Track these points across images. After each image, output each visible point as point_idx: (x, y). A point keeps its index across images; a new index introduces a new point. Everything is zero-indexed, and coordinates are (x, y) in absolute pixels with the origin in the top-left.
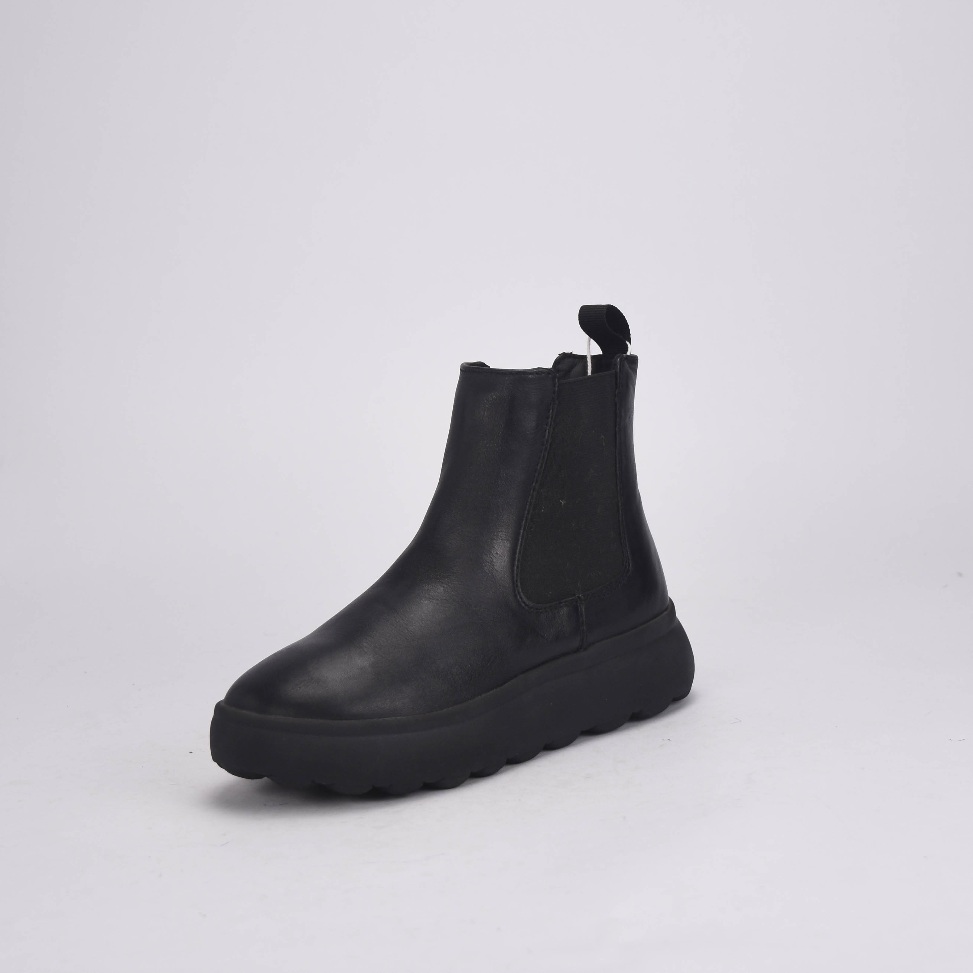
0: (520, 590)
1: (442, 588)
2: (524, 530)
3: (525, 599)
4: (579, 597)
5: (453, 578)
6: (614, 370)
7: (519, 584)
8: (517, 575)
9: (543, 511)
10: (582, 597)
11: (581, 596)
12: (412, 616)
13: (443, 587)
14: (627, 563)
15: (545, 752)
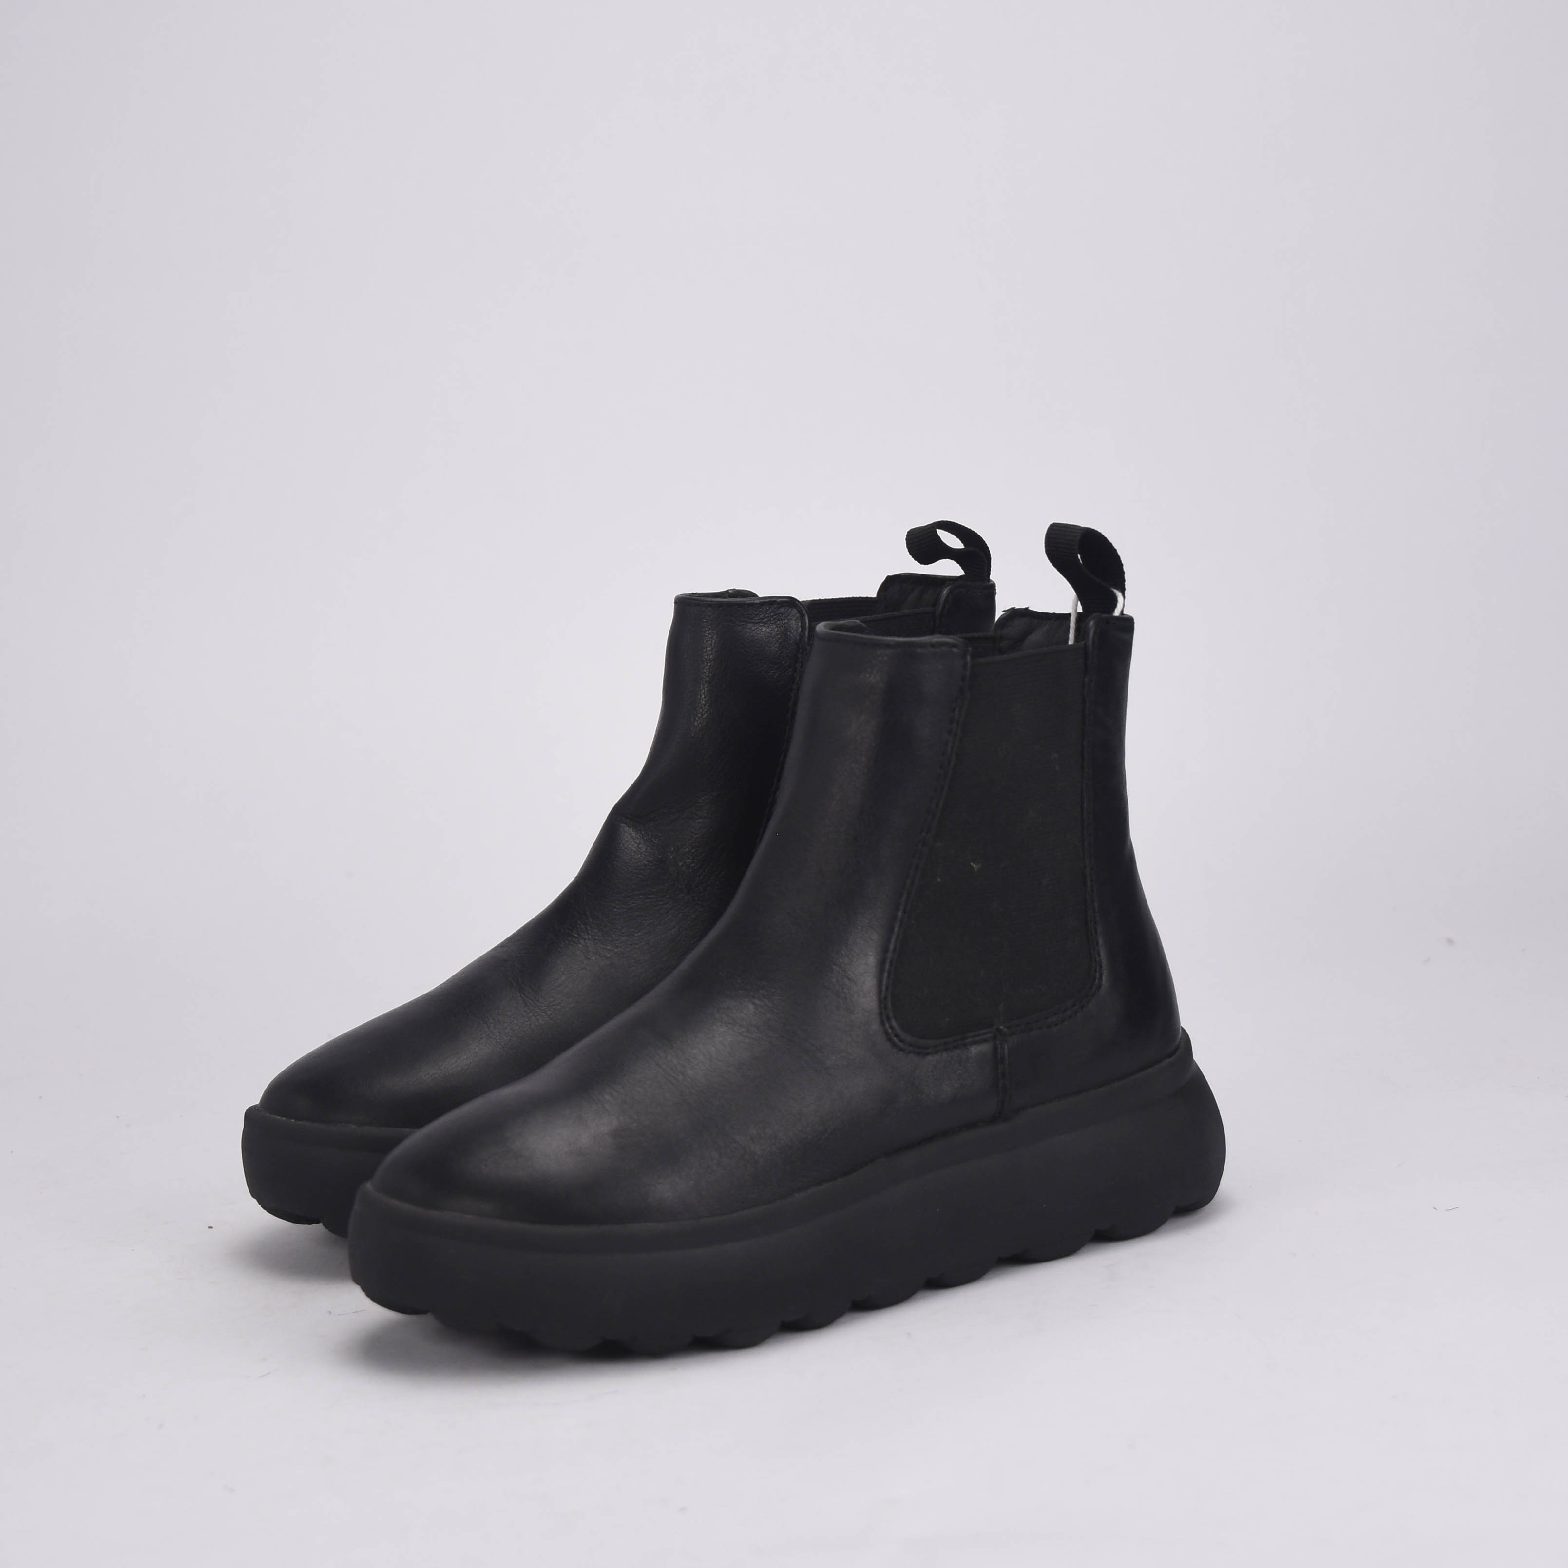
0: (891, 1015)
1: (751, 1007)
2: (904, 912)
3: (899, 1031)
4: (999, 1030)
5: (773, 990)
6: (1083, 642)
7: (889, 1005)
8: (887, 988)
9: (939, 880)
10: (1005, 1029)
11: (1002, 1027)
12: (695, 1051)
13: (754, 1004)
14: (1098, 974)
15: (928, 1293)
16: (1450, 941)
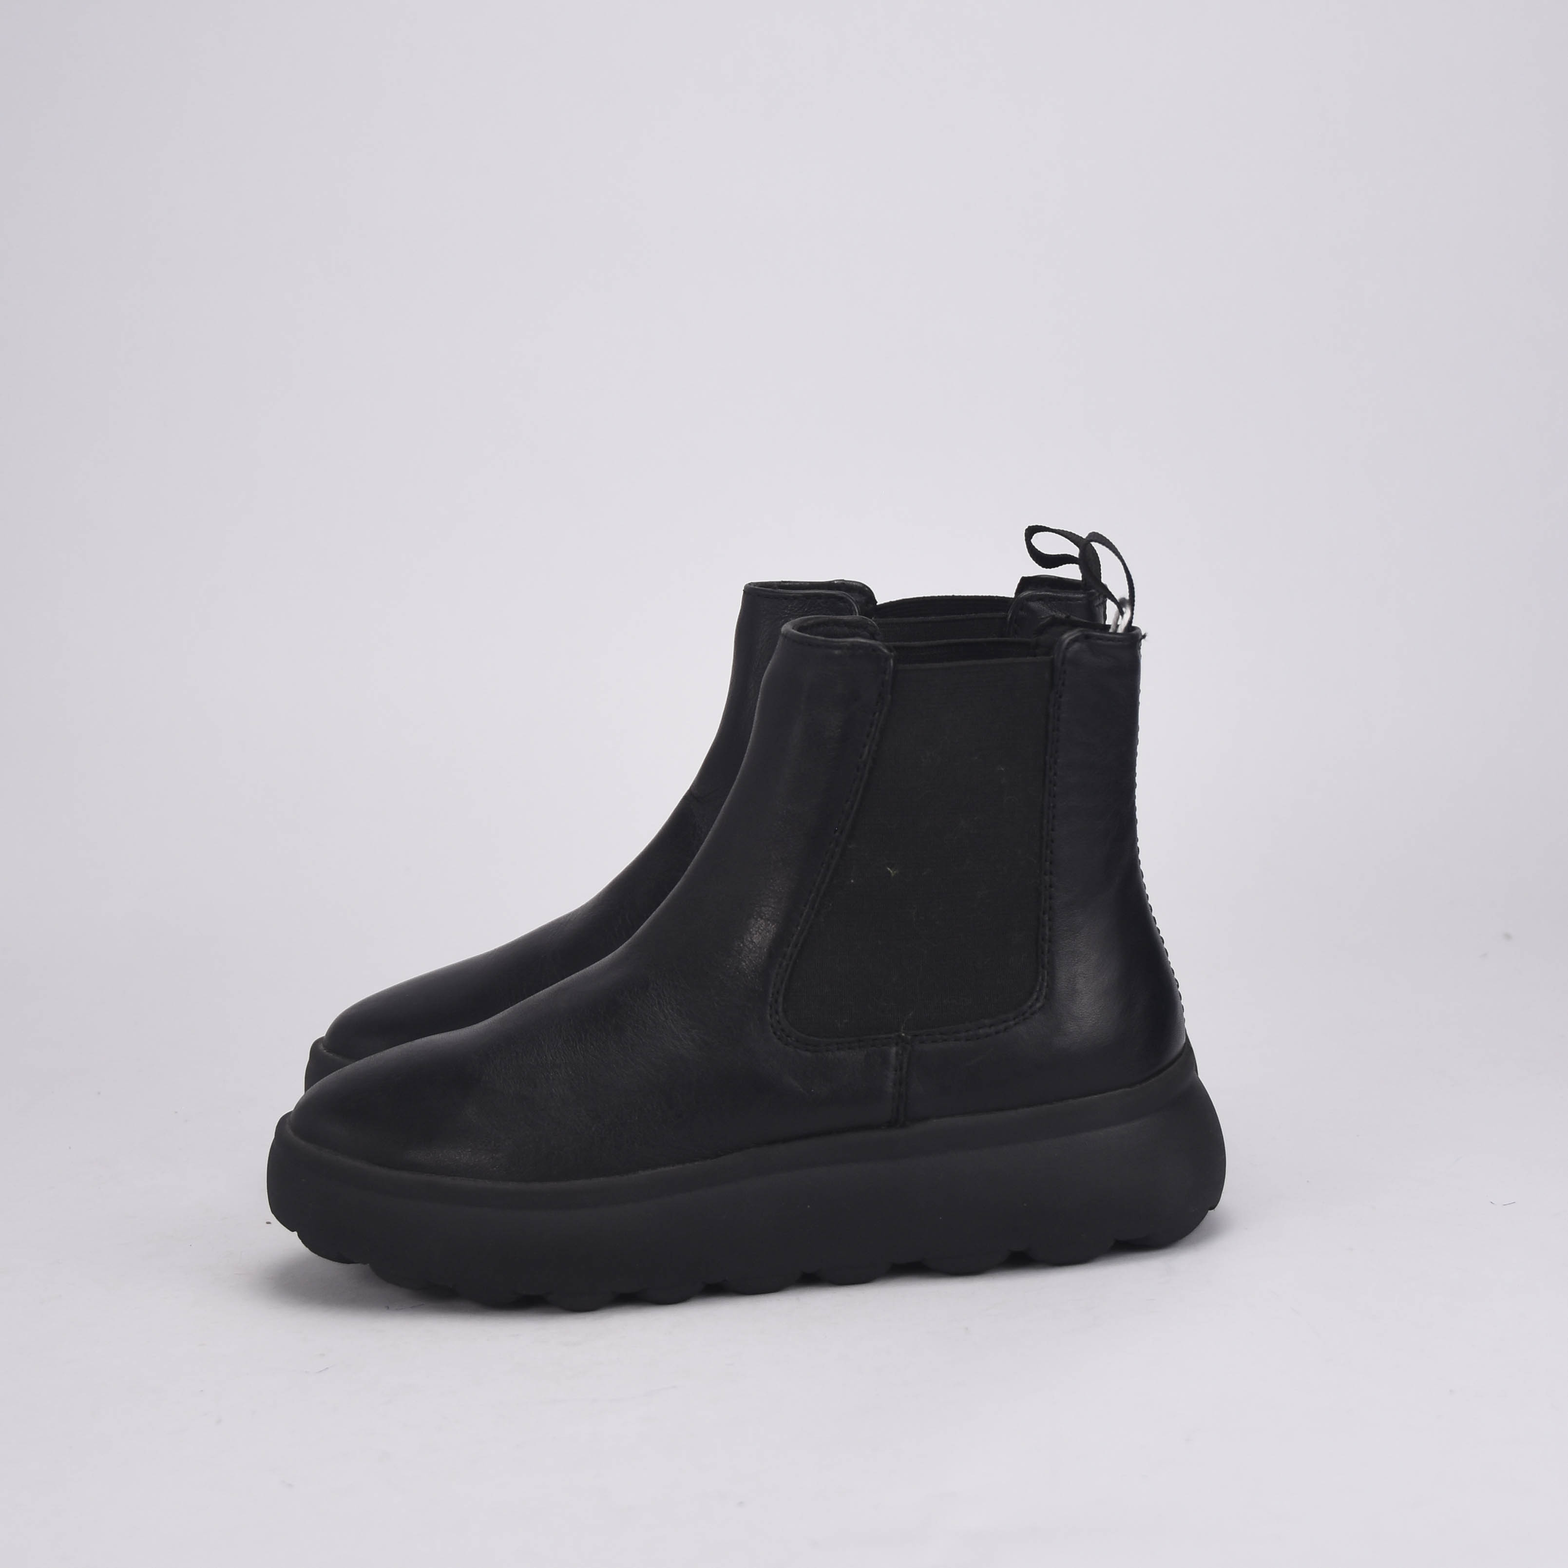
0: (780, 1009)
2: (812, 909)
3: (786, 1026)
4: (900, 1037)
7: (780, 999)
8: (781, 982)
9: (852, 881)
10: (909, 1037)
11: (903, 1034)
16: (1508, 936)
